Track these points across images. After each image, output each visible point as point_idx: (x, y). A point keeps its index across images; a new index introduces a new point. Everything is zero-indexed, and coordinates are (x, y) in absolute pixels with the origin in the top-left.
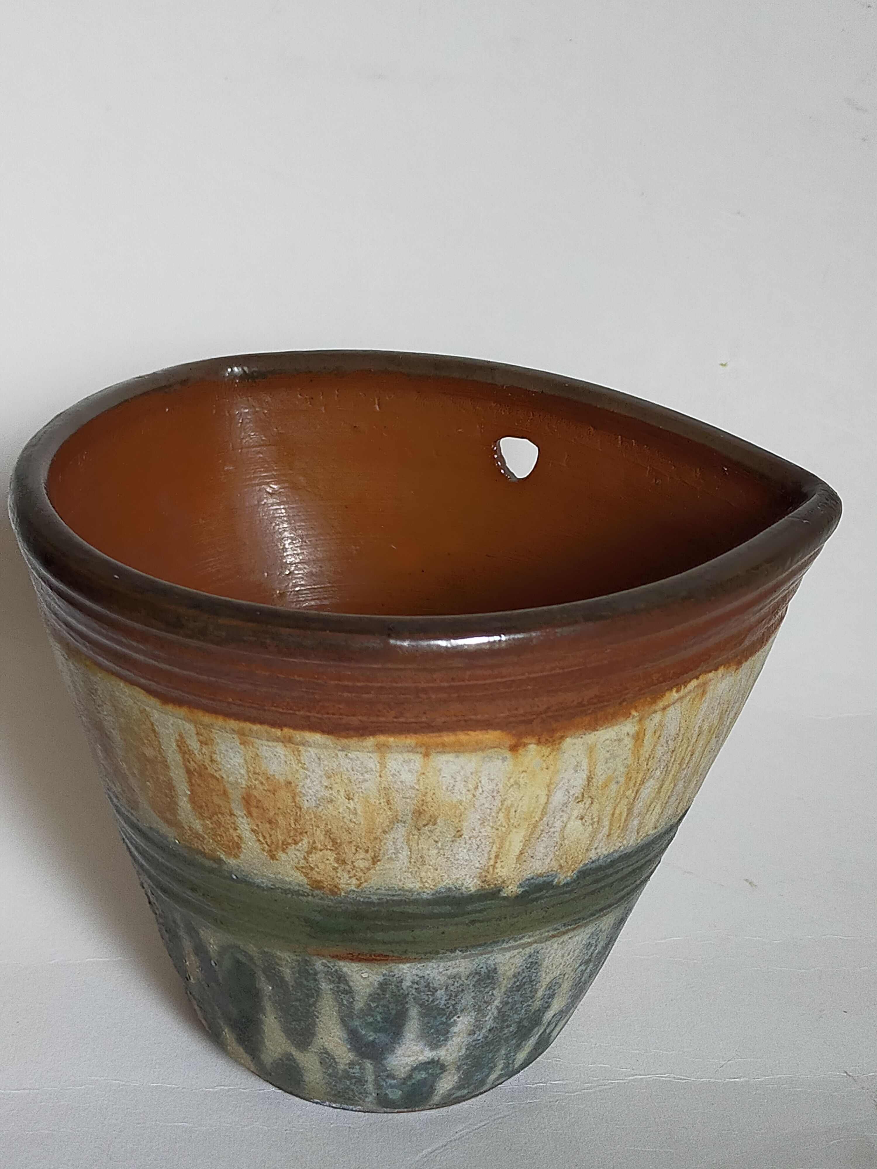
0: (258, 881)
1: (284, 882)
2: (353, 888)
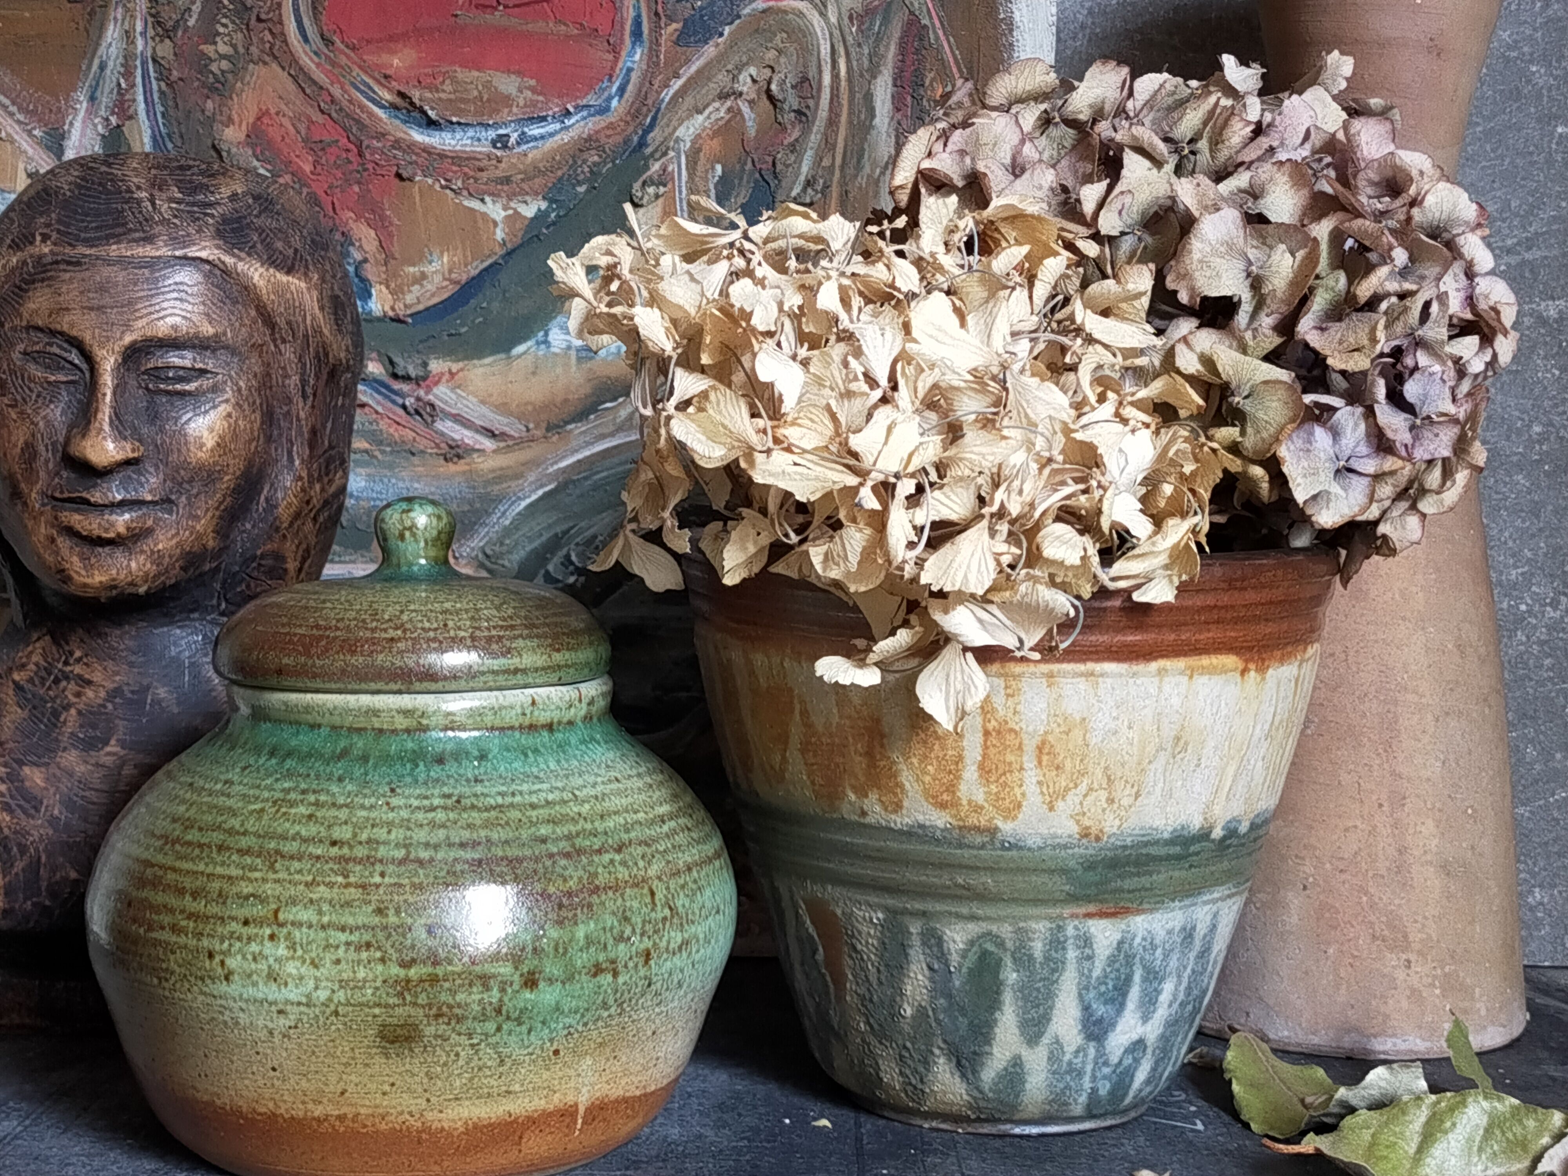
0: (1030, 843)
1: (1054, 836)
2: (1115, 830)
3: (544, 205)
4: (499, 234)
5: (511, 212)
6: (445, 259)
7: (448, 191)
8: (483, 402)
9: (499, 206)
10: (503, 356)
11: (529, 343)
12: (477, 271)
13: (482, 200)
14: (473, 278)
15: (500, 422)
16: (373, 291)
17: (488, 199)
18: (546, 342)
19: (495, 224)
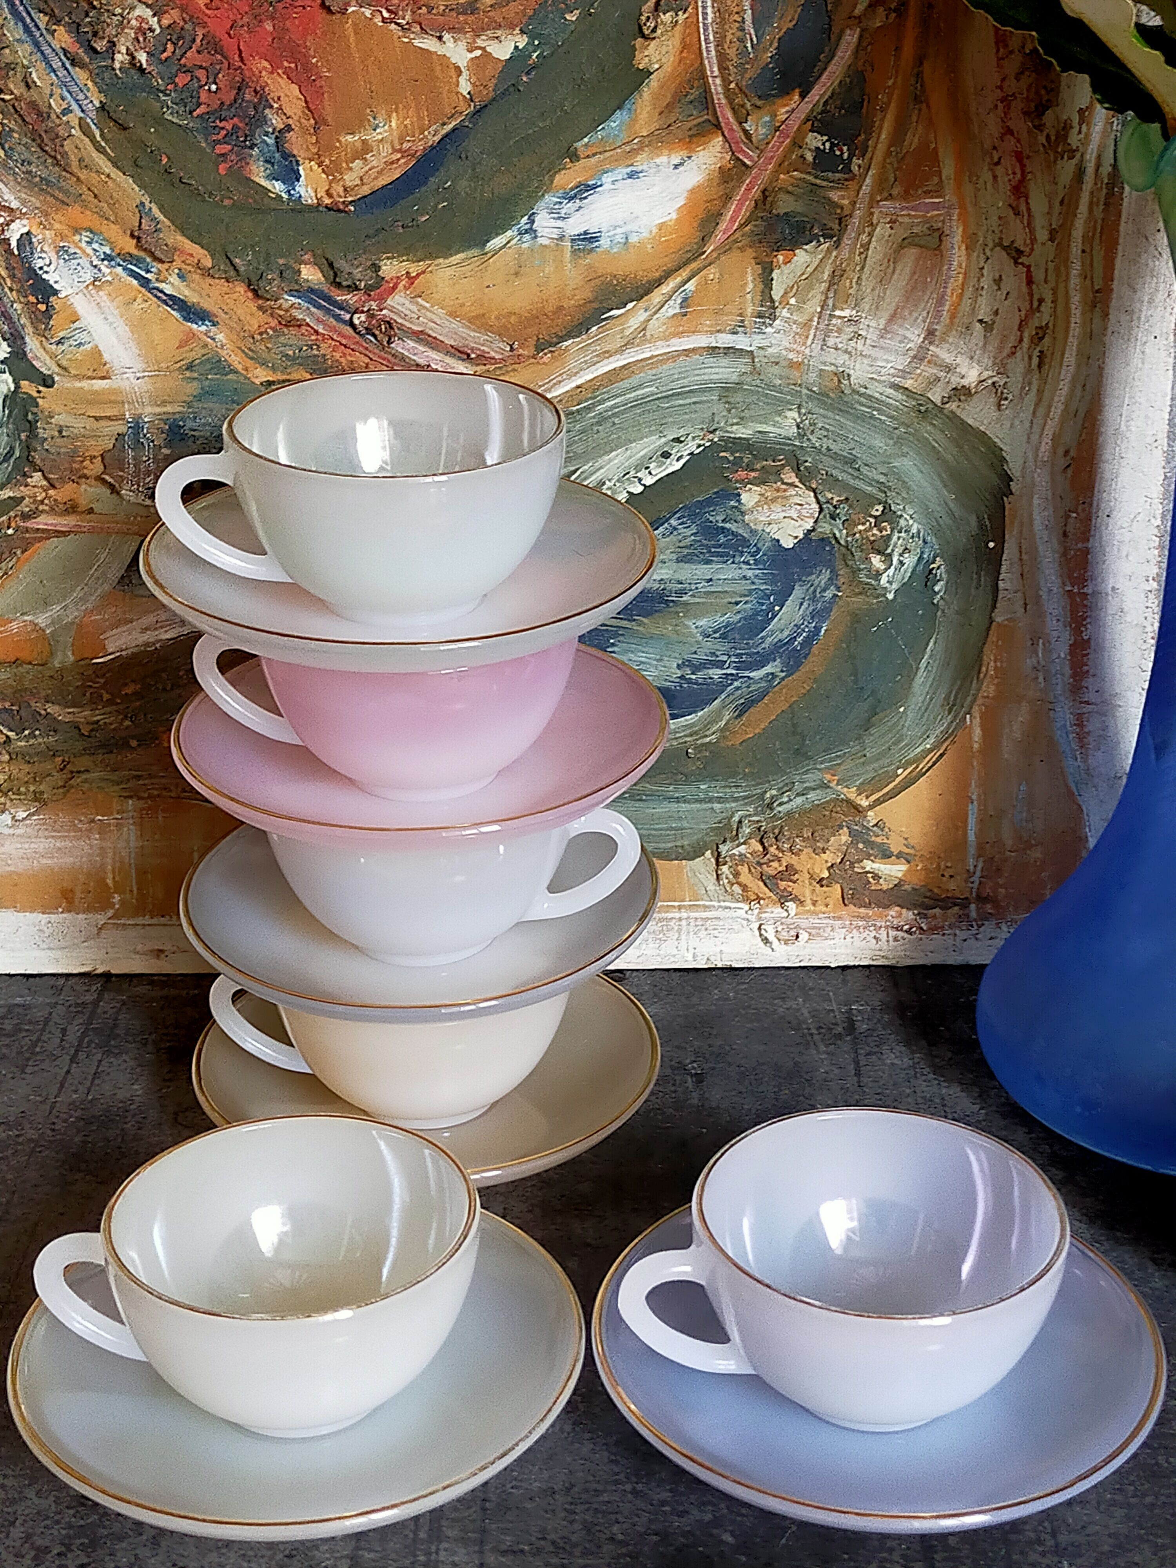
3: (522, 43)
4: (465, 87)
5: (478, 53)
6: (393, 124)
7: (393, 26)
8: (453, 314)
9: (462, 45)
10: (475, 252)
11: (509, 233)
12: (437, 138)
13: (440, 38)
14: (433, 148)
15: (476, 339)
16: (302, 172)
17: (446, 37)
18: (531, 230)
19: (458, 70)
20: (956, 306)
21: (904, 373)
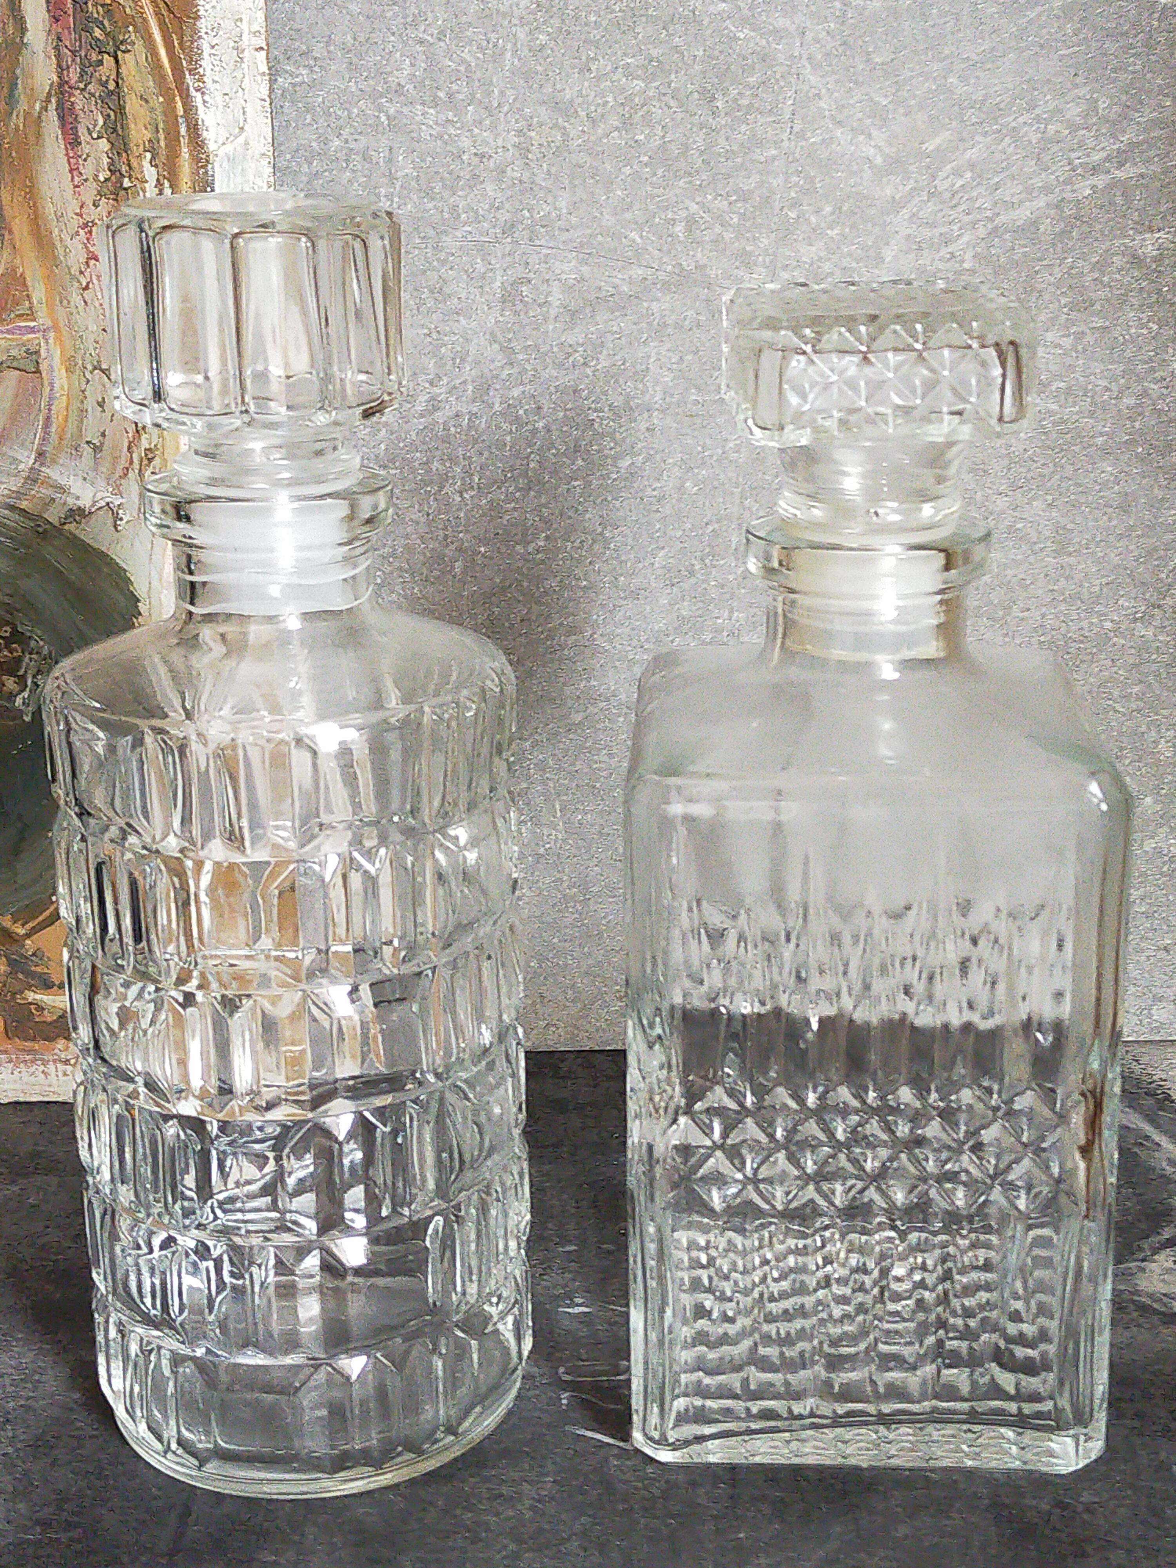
20: (63, 429)
21: (19, 495)
